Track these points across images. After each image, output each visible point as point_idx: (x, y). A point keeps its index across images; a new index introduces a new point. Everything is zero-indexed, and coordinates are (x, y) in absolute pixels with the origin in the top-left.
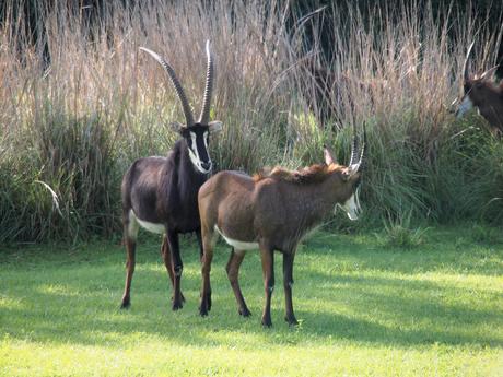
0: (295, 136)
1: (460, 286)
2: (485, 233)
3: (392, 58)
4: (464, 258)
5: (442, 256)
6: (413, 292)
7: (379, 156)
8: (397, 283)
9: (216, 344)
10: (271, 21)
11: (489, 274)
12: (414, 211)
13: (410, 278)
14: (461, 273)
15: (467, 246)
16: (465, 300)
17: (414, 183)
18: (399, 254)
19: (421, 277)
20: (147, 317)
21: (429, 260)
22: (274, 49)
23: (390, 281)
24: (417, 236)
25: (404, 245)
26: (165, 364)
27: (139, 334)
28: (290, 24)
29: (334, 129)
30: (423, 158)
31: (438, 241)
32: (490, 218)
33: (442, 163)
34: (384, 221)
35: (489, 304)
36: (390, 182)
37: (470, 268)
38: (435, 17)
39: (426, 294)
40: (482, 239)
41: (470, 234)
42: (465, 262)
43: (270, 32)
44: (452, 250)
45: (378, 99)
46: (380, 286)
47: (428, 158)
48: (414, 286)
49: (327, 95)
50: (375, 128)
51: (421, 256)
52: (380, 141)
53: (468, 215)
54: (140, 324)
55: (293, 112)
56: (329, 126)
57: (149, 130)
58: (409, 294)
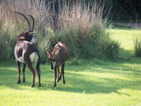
0: (47, 33)
1: (91, 75)
2: (98, 61)
3: (74, 13)
4: (92, 68)
5: (86, 67)
6: (78, 77)
7: (70, 39)
8: (74, 74)
9: (25, 89)
10: (42, 2)
11: (99, 72)
12: (79, 55)
13: (77, 73)
14: (91, 72)
15: (93, 65)
16: (92, 79)
17: (79, 47)
18: (74, 67)
19: (80, 73)
20: (6, 82)
21: (83, 68)
22: (42, 10)
23: (72, 74)
24: (79, 61)
25: (76, 64)
26: (11, 94)
27: (4, 86)
28: (47, 3)
29: (58, 32)
30: (82, 41)
31: (85, 63)
32: (99, 57)
33: (87, 42)
34: (71, 57)
35: (98, 81)
36: (73, 47)
37: (94, 70)
38: (86, 2)
39: (82, 77)
40: (97, 63)
41: (94, 61)
42: (92, 69)
43: (41, 5)
44: (89, 66)
45: (70, 24)
46: (69, 75)
47: (83, 41)
48: (78, 75)
49: (56, 23)
50: (69, 32)
51: (81, 67)
52: (70, 36)
53: (93, 56)
54: (4, 84)
55: (47, 27)
56: (57, 31)
57: (8, 31)
58: (77, 77)
